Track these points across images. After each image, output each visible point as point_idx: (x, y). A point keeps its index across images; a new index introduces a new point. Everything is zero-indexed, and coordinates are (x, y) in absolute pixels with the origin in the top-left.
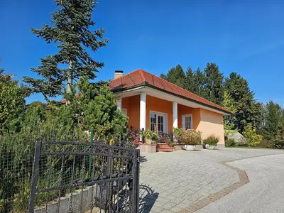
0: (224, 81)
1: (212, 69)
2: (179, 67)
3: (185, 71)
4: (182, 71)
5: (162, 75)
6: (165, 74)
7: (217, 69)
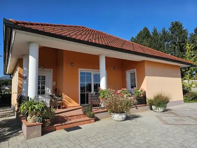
0: (189, 36)
1: (176, 26)
2: (146, 29)
3: (151, 31)
4: (148, 32)
5: (133, 38)
6: (135, 37)
7: (181, 25)
